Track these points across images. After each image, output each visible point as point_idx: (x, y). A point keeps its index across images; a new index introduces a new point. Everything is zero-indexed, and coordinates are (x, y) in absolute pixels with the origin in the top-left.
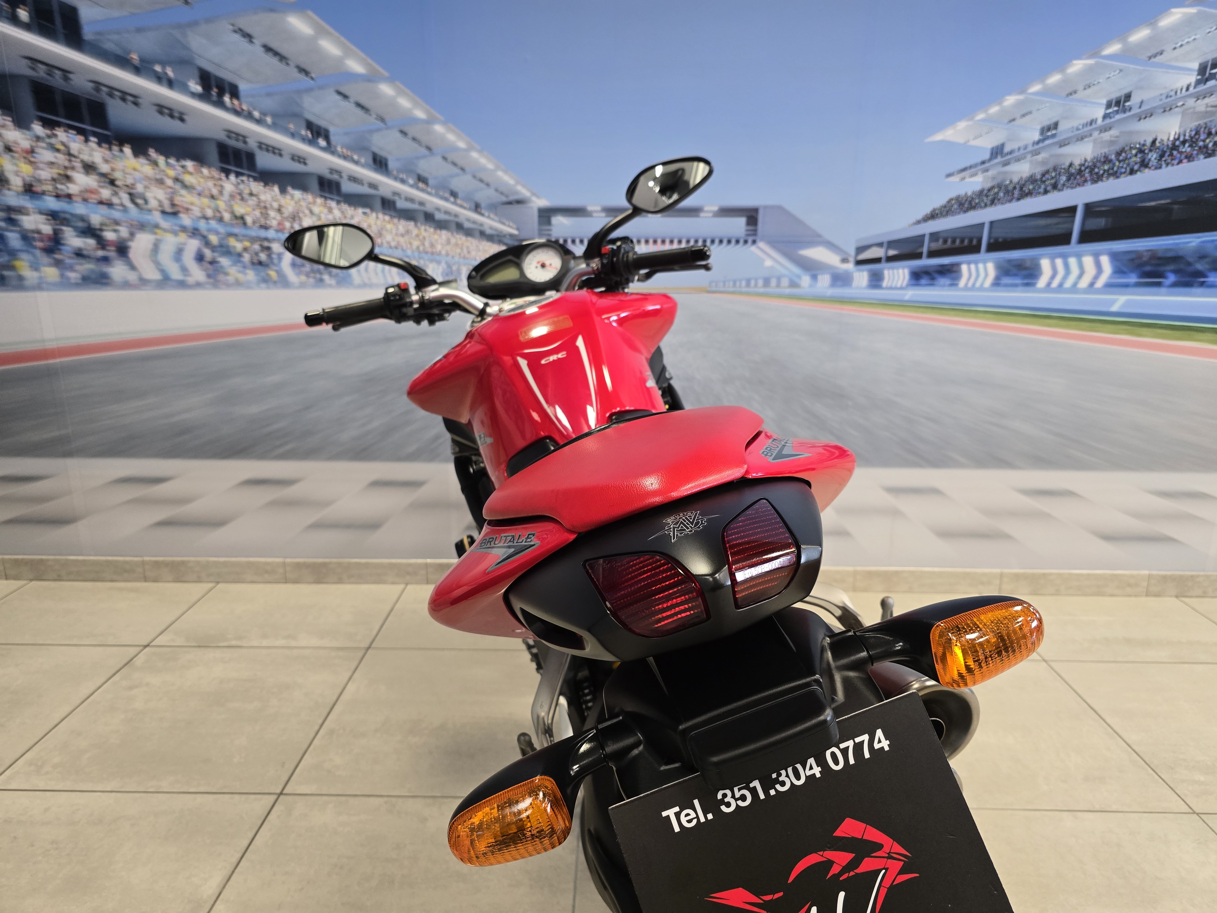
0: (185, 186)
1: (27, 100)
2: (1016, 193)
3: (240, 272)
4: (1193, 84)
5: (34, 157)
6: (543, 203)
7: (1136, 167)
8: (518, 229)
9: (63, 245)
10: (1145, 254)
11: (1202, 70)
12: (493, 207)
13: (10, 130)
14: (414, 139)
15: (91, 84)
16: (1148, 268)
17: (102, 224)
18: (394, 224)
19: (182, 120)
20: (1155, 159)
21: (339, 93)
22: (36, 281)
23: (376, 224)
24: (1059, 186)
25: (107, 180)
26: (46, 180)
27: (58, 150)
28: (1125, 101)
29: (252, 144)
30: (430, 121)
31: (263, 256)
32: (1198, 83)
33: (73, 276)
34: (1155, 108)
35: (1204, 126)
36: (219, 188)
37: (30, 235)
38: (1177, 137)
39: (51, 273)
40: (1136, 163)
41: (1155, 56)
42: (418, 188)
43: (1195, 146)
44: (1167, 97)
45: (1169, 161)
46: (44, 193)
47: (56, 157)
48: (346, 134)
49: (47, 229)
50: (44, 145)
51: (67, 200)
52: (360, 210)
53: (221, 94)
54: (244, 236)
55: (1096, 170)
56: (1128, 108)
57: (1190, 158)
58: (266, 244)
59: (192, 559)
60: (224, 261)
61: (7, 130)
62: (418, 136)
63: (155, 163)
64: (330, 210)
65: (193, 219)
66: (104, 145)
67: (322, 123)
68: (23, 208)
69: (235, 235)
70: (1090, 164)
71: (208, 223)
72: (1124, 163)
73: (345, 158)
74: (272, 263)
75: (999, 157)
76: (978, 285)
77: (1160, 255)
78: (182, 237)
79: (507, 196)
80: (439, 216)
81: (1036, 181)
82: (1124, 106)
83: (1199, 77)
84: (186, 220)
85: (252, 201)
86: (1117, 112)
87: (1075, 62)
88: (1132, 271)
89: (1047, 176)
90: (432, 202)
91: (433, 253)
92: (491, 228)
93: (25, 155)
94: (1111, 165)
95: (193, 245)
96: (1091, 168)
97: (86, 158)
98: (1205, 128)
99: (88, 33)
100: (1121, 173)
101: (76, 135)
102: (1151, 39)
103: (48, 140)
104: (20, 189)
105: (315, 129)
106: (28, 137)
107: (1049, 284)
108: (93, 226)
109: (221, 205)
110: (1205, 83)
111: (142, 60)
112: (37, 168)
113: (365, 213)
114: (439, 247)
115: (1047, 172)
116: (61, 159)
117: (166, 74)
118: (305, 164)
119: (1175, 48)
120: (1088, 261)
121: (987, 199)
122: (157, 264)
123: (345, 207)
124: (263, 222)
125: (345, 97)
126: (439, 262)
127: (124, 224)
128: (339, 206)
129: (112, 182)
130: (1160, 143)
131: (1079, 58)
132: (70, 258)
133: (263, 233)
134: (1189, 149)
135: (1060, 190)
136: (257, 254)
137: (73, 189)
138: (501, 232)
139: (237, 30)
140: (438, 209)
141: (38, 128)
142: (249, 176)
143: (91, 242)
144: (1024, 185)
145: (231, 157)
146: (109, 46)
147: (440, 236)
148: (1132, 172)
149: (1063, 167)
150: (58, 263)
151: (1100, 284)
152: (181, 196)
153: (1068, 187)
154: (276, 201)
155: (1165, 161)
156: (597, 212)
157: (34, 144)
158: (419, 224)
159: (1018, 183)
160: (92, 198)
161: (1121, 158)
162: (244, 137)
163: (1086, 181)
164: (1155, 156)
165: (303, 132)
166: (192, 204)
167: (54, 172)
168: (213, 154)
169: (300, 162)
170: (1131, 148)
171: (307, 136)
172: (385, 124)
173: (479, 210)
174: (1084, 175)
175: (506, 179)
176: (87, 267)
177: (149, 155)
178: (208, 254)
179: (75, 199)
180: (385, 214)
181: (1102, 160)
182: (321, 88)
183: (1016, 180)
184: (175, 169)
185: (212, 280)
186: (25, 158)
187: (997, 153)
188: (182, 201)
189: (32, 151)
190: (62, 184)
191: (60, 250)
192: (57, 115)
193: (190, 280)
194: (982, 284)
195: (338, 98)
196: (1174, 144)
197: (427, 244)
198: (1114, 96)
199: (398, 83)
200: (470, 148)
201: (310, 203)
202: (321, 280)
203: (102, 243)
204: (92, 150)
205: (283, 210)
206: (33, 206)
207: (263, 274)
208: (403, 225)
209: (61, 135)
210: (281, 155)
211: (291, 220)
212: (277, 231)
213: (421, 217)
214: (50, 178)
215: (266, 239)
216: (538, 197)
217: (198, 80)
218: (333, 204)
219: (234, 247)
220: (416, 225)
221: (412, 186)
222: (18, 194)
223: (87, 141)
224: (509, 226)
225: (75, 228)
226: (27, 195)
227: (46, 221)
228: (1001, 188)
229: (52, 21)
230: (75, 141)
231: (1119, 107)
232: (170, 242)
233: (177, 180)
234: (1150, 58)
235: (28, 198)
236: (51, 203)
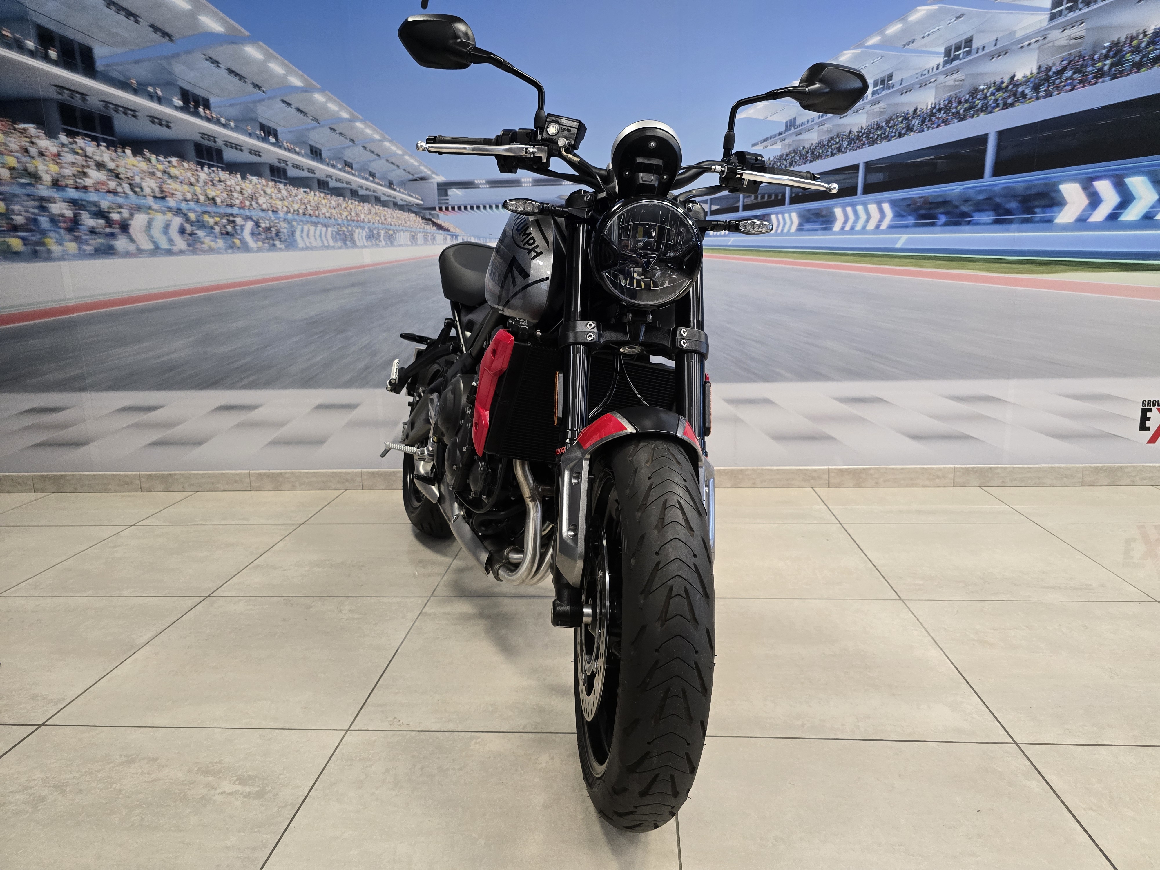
0: (171, 177)
1: (55, 116)
2: (809, 156)
3: (212, 241)
4: (941, 64)
5: (60, 159)
6: (441, 179)
7: (903, 132)
8: (422, 200)
9: (80, 225)
10: (919, 200)
11: (948, 52)
12: (403, 184)
13: (42, 140)
14: (341, 134)
15: (102, 103)
16: (922, 212)
17: (109, 208)
18: (328, 199)
19: (168, 127)
20: (918, 124)
21: (284, 102)
22: (60, 254)
23: (313, 200)
24: (843, 150)
25: (113, 174)
26: (68, 176)
27: (77, 153)
28: (888, 81)
29: (220, 143)
30: (352, 120)
31: (229, 228)
32: (945, 63)
33: (87, 248)
34: (913, 84)
35: (955, 96)
36: (196, 177)
37: (57, 218)
38: (933, 106)
39: (72, 247)
40: (903, 129)
41: (908, 44)
42: (345, 171)
43: (949, 113)
44: (921, 75)
45: (929, 125)
46: (67, 186)
47: (76, 159)
48: (290, 132)
49: (69, 213)
50: (67, 150)
51: (84, 190)
52: (302, 190)
53: (197, 107)
54: (214, 213)
55: (871, 135)
56: (891, 85)
57: (946, 122)
58: (231, 218)
59: (178, 472)
60: (200, 233)
61: (40, 140)
62: (343, 132)
63: (149, 160)
64: (279, 191)
65: (176, 201)
66: (110, 148)
67: (272, 125)
68: (52, 197)
69: (208, 213)
70: (866, 131)
71: (188, 204)
72: (893, 129)
73: (289, 150)
74: (236, 233)
75: (792, 128)
76: (785, 231)
77: (930, 201)
78: (169, 215)
79: (413, 175)
80: (361, 192)
81: (825, 146)
82: (887, 84)
83: (946, 58)
84: (171, 202)
85: (221, 186)
86: (883, 89)
87: (845, 52)
88: (909, 215)
89: (832, 141)
90: (356, 181)
91: (358, 221)
92: (402, 200)
93: (53, 158)
94: (883, 131)
95: (177, 221)
96: (867, 134)
97: (97, 158)
98: (956, 98)
99: (100, 65)
100: (892, 137)
101: (90, 141)
102: (903, 31)
103: (70, 146)
104: (50, 184)
105: (266, 130)
106: (56, 144)
107: (843, 228)
108: (102, 210)
109: (198, 190)
110: (951, 64)
111: (139, 84)
112: (63, 168)
113: (305, 192)
114: (363, 216)
115: (832, 139)
116: (80, 159)
117: (156, 93)
118: (260, 156)
119: (923, 37)
120: (873, 208)
121: (787, 162)
122: (150, 237)
123: (289, 187)
124: (229, 202)
125: (289, 104)
126: (363, 228)
127: (125, 207)
128: (286, 187)
129: (117, 176)
130: (920, 111)
131: (848, 49)
132: (87, 235)
133: (229, 211)
134: (944, 115)
135: (843, 153)
136: (225, 226)
137: (88, 182)
138: (410, 202)
139: (208, 58)
140: (361, 187)
141: (63, 138)
142: (218, 167)
143: (102, 222)
144: (815, 149)
145: (205, 152)
146: (115, 75)
147: (363, 207)
148: (900, 136)
149: (844, 134)
150: (77, 239)
151: (884, 226)
152: (168, 184)
153: (850, 150)
154: (238, 185)
155: (926, 125)
156: (481, 184)
157: (60, 149)
158: (347, 199)
159: (810, 148)
160: (102, 189)
161: (890, 125)
162: (214, 137)
163: (864, 144)
164: (917, 122)
165: (258, 132)
166: (176, 190)
167: (74, 170)
168: (191, 152)
169: (256, 155)
170: (897, 116)
171: (261, 134)
172: (319, 123)
173: (392, 186)
174: (862, 139)
175: (412, 161)
176: (98, 241)
177: (144, 154)
178: (188, 227)
179: (89, 189)
180: (321, 192)
181: (875, 127)
182: (270, 98)
183: (807, 146)
184: (164, 164)
185: (191, 248)
186: (53, 160)
187: (790, 126)
188: (169, 188)
189: (59, 155)
190: (81, 179)
191: (78, 228)
192: (77, 128)
193: (175, 249)
194: (789, 230)
195: (283, 104)
196: (931, 112)
197: (352, 213)
198: (879, 76)
199: (327, 92)
200: (384, 139)
201: (264, 186)
202: (274, 245)
203: (110, 223)
204: (103, 152)
205: (244, 192)
206: (59, 196)
207: (230, 242)
208: (334, 200)
209: (80, 142)
210: (241, 150)
211: (249, 199)
212: (239, 208)
213: (348, 193)
214: (71, 175)
215: (232, 215)
216: (437, 175)
217: (180, 97)
218: (281, 186)
219: (208, 222)
220: (344, 200)
221: (340, 170)
222: (48, 187)
223: (98, 145)
224: (415, 198)
225: (90, 212)
226: (54, 188)
227: (67, 207)
228: (797, 152)
229: (73, 57)
230: (90, 146)
231: (884, 85)
232: (160, 220)
233: (164, 172)
234: (904, 46)
235: (55, 190)
236: (72, 193)
